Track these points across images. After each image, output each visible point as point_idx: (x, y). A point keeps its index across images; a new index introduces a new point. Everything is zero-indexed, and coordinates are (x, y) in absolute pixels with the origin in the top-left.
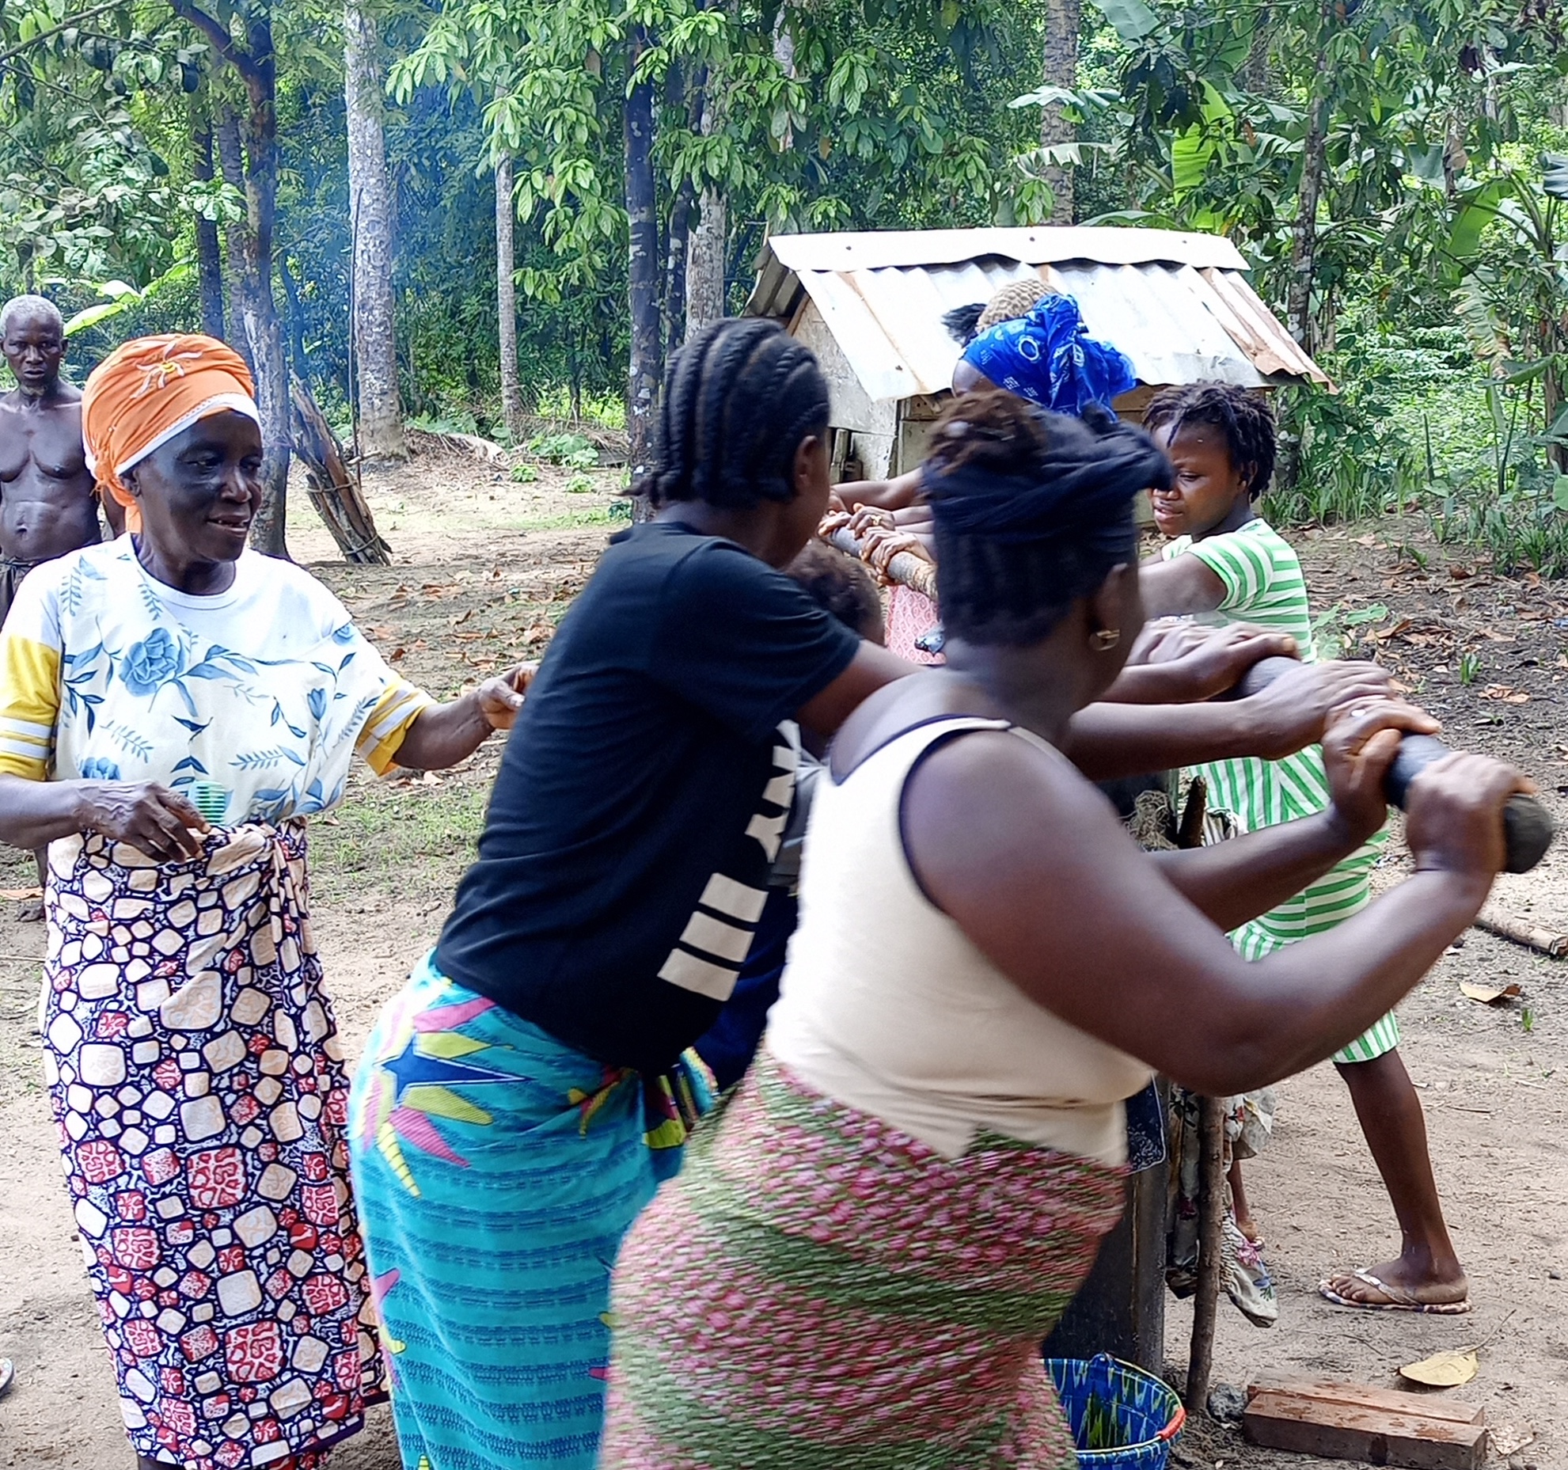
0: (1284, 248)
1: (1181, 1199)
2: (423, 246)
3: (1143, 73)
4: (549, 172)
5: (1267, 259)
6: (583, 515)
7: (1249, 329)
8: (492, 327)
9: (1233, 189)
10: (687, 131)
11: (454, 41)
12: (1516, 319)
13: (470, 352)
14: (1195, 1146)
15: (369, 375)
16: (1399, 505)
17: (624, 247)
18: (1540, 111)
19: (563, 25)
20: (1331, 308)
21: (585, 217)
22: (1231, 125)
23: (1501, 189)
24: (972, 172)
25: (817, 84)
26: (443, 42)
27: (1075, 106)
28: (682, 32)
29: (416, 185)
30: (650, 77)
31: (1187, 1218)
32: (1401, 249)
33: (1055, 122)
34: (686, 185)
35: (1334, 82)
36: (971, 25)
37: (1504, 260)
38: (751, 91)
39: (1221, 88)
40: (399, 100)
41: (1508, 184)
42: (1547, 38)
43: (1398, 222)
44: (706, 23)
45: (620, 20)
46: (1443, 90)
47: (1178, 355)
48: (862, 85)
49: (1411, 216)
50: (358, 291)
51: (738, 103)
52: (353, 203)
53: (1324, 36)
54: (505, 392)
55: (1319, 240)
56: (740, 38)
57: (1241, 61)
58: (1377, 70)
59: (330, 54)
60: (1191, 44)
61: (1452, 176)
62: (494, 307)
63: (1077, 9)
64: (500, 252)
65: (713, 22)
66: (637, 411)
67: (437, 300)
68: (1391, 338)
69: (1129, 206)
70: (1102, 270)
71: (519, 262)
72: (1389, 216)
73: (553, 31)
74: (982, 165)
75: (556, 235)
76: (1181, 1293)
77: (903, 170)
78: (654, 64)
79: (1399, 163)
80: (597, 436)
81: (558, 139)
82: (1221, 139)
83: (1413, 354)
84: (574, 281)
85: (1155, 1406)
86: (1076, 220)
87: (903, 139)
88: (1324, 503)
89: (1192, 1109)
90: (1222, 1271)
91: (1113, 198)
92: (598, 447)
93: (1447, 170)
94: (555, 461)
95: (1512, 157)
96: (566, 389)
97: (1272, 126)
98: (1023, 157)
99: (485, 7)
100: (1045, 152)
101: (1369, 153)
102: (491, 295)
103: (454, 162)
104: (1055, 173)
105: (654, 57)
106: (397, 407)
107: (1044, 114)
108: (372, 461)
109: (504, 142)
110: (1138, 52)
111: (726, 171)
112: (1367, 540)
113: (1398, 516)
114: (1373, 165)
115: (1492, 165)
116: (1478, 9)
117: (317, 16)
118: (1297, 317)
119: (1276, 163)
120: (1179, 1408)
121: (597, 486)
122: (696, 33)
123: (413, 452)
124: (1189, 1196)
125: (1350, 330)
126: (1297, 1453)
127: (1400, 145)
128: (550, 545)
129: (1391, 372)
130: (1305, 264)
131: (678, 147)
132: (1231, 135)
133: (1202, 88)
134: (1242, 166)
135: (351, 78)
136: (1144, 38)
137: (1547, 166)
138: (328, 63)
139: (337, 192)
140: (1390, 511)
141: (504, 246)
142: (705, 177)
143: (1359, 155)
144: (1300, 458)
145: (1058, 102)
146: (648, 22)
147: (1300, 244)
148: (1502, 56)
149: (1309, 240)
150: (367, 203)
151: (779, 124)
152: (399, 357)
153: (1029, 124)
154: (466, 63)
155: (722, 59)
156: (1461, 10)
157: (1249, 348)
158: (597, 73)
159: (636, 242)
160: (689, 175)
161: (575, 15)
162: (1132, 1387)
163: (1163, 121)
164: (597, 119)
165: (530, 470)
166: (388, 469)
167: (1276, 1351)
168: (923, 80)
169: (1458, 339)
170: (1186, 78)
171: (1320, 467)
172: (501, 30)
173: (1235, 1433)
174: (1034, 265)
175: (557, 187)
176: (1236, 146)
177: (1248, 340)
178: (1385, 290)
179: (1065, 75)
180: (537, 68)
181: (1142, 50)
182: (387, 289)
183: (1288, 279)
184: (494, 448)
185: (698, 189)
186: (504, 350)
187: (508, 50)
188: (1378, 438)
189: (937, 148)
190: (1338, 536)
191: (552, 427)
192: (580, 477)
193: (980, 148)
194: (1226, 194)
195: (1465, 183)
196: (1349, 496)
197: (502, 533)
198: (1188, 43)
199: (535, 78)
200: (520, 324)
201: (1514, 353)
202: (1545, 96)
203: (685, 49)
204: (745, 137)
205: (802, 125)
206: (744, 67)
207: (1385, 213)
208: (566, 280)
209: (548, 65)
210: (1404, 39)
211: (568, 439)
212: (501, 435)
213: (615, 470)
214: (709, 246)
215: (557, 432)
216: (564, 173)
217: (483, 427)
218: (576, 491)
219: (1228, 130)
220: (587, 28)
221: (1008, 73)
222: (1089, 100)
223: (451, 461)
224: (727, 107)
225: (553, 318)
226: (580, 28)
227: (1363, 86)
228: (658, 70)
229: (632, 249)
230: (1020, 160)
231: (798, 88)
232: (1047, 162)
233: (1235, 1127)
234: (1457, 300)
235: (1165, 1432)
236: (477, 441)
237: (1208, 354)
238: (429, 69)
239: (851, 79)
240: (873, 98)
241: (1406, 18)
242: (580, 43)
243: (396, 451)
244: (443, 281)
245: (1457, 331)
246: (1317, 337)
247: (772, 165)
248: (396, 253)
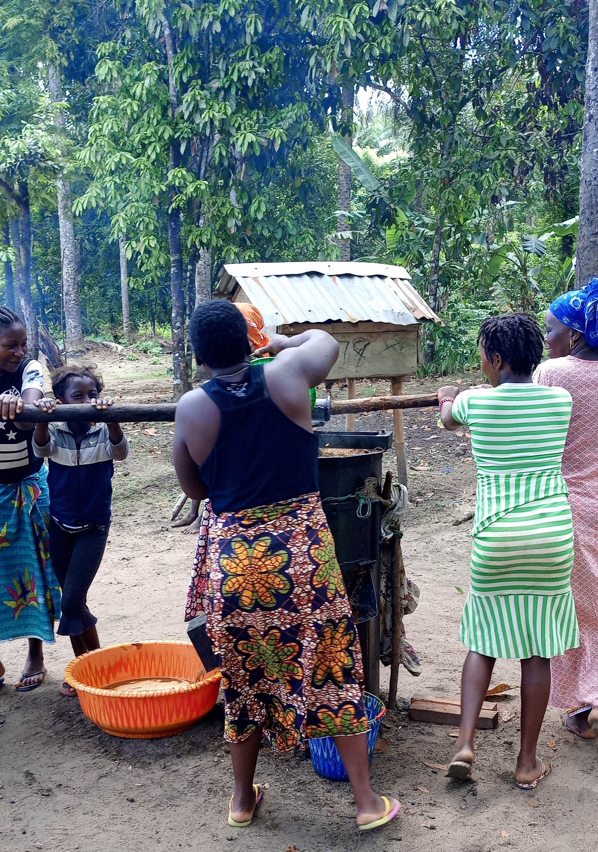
0: (428, 271)
1: (385, 629)
2: (91, 271)
3: (373, 205)
4: (138, 241)
5: (422, 275)
6: (157, 373)
7: (412, 302)
8: (119, 299)
9: (408, 249)
10: (194, 226)
11: (99, 191)
12: (513, 298)
13: (111, 309)
14: (390, 609)
15: (70, 320)
16: (471, 368)
17: (169, 269)
18: (523, 220)
19: (143, 186)
20: (446, 294)
21: (153, 258)
22: (407, 225)
23: (507, 249)
24: (308, 242)
25: (246, 209)
26: (95, 192)
27: (349, 217)
28: (190, 189)
29: (88, 247)
30: (178, 206)
31: (388, 636)
32: (471, 271)
33: (342, 223)
34: (194, 245)
35: (445, 208)
36: (307, 186)
37: (509, 275)
38: (219, 211)
39: (404, 210)
40: (77, 215)
41: (510, 247)
42: (524, 192)
43: (469, 261)
44: (201, 185)
45: (166, 183)
46: (486, 211)
47: (385, 311)
48: (263, 209)
49: (474, 259)
50: (65, 288)
51: (214, 215)
52: (62, 254)
53: (441, 191)
54: (125, 325)
55: (441, 268)
56: (214, 191)
57: (412, 200)
58: (462, 204)
59: (51, 197)
60: (392, 194)
61: (489, 244)
62: (120, 293)
63: (350, 180)
64: (122, 272)
65: (203, 184)
66: (175, 331)
67: (97, 290)
68: (469, 305)
69: (371, 255)
70: (356, 278)
71: (129, 275)
72: (466, 259)
73: (139, 188)
74: (312, 239)
75: (142, 264)
76: (386, 664)
77: (280, 240)
78: (180, 201)
79: (470, 239)
80: (161, 341)
81: (141, 229)
82: (403, 230)
83: (477, 311)
84: (150, 281)
85: (375, 707)
86: (351, 259)
87: (280, 229)
88: (443, 368)
89: (389, 596)
90: (401, 656)
91: (366, 252)
92: (162, 346)
93: (487, 242)
94: (145, 352)
95: (512, 237)
96: (150, 323)
97: (424, 225)
98: (330, 236)
99: (111, 178)
100: (339, 234)
101: (458, 235)
102: (119, 288)
103: (103, 238)
104: (343, 242)
105: (180, 198)
106: (81, 332)
107: (338, 220)
108: (72, 353)
109: (120, 230)
110: (371, 197)
111: (209, 241)
112: (459, 381)
113: (471, 372)
114: (460, 240)
115: (504, 240)
116: (497, 180)
117: (45, 182)
118: (433, 297)
119: (426, 239)
120: (384, 707)
121: (162, 362)
122: (197, 189)
123: (88, 349)
124: (388, 628)
125: (452, 302)
126: (429, 722)
127: (470, 232)
128: (143, 385)
129: (469, 318)
130: (435, 277)
131: (190, 231)
132: (407, 229)
133: (395, 210)
134: (411, 240)
135: (60, 205)
136: (374, 191)
137: (524, 240)
138: (50, 200)
139: (57, 250)
140: (468, 370)
141: (123, 270)
142: (201, 243)
143: (455, 236)
144: (434, 350)
145: (344, 215)
146: (177, 184)
147: (433, 270)
148: (508, 198)
149: (437, 268)
150: (68, 254)
151: (231, 224)
152: (82, 313)
153: (333, 225)
154: (104, 200)
155: (207, 199)
156: (491, 181)
157: (411, 309)
158: (157, 204)
159: (174, 267)
160: (195, 242)
161: (148, 182)
162: (366, 701)
163: (382, 223)
164: (158, 221)
165: (135, 356)
166: (78, 356)
167: (422, 685)
168: (290, 207)
169: (494, 305)
170: (390, 207)
171: (442, 354)
172: (118, 187)
173: (406, 715)
174: (330, 276)
175: (142, 246)
176: (409, 233)
177: (411, 306)
178: (465, 287)
179: (346, 205)
180: (133, 202)
181: (374, 196)
182: (76, 287)
183: (429, 283)
184: (120, 347)
185: (198, 247)
186: (124, 308)
187: (121, 195)
188: (463, 342)
189: (294, 232)
190: (448, 380)
191: (144, 338)
192: (155, 358)
193: (311, 232)
194: (406, 250)
195: (495, 246)
196: (452, 365)
197: (124, 380)
198: (391, 193)
199: (132, 206)
200: (130, 298)
201: (514, 311)
202: (525, 214)
203: (192, 195)
204: (217, 228)
205: (240, 224)
206: (216, 202)
207: (465, 258)
208: (146, 282)
209: (137, 201)
210: (470, 192)
211: (150, 343)
212: (123, 342)
213: (169, 355)
214: (205, 268)
215: (146, 340)
216: (144, 241)
217: (116, 339)
218: (153, 364)
219: (406, 227)
220: (152, 187)
221: (324, 205)
222: (355, 215)
223: (103, 353)
224: (209, 217)
225: (144, 296)
226: (150, 187)
227: (456, 210)
228: (181, 203)
229: (172, 269)
230: (328, 237)
231: (238, 210)
232: (340, 238)
233: (405, 602)
234: (493, 291)
235: (378, 716)
236: (113, 345)
237: (396, 310)
238: (89, 202)
239: (259, 208)
240: (268, 214)
241: (471, 184)
242: (149, 193)
243: (81, 349)
244: (99, 283)
245: (493, 302)
246: (442, 305)
247: (228, 238)
248: (79, 273)
